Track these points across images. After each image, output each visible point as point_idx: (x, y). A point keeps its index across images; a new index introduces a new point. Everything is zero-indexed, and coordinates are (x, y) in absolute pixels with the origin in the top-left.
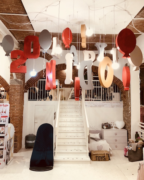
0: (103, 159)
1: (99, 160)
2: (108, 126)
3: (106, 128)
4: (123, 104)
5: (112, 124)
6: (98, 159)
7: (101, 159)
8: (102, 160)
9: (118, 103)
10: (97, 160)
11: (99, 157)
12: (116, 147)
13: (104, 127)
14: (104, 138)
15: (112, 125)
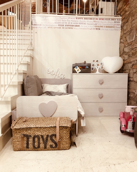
0: (50, 143)
1: (36, 148)
2: (86, 69)
3: (80, 71)
4: (120, 23)
5: (95, 63)
6: (31, 146)
7: (42, 145)
8: (45, 148)
9: (111, 21)
10: (27, 148)
11: (36, 139)
12: (101, 110)
13: (76, 70)
14: (74, 91)
15: (95, 67)
